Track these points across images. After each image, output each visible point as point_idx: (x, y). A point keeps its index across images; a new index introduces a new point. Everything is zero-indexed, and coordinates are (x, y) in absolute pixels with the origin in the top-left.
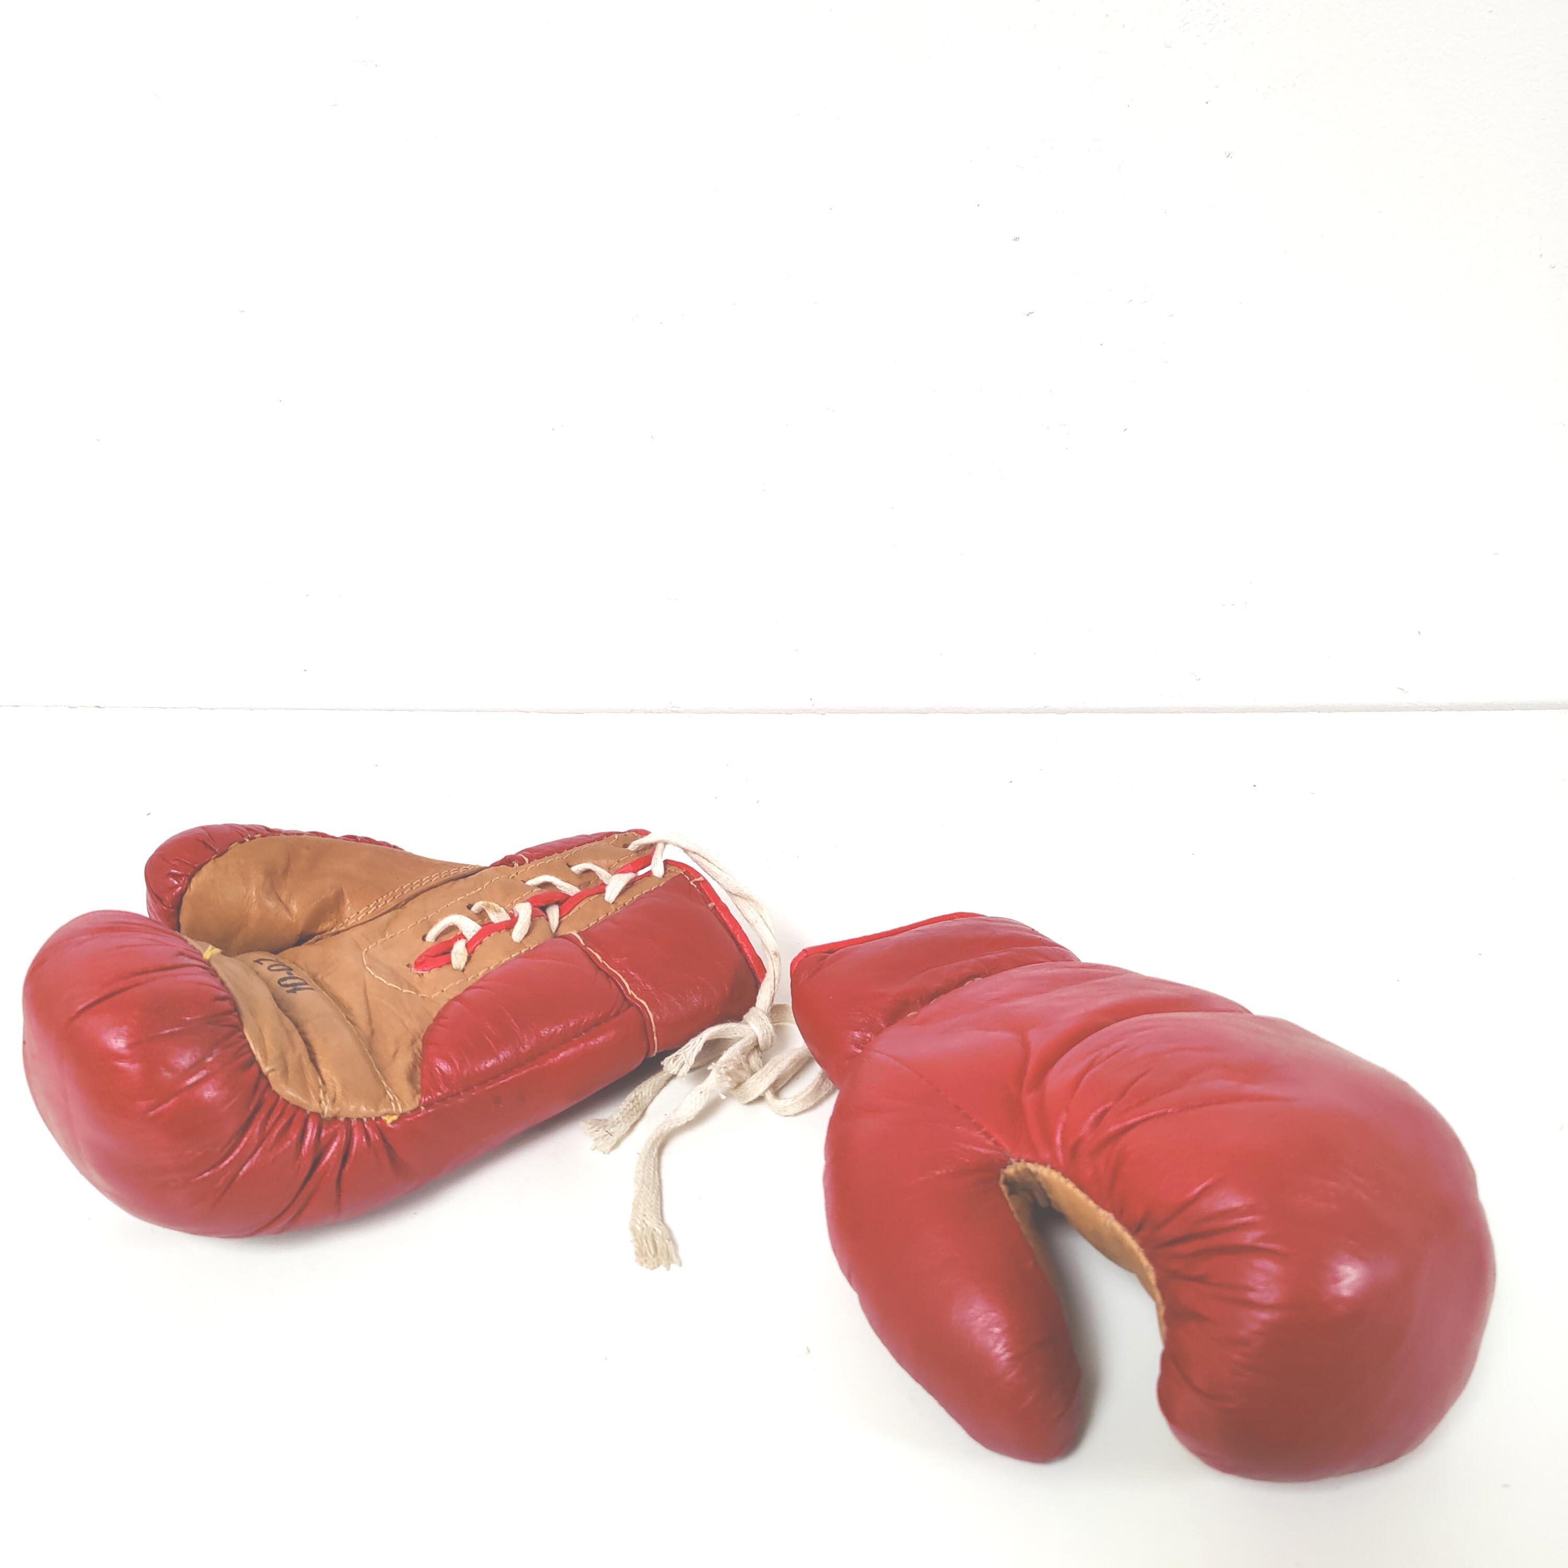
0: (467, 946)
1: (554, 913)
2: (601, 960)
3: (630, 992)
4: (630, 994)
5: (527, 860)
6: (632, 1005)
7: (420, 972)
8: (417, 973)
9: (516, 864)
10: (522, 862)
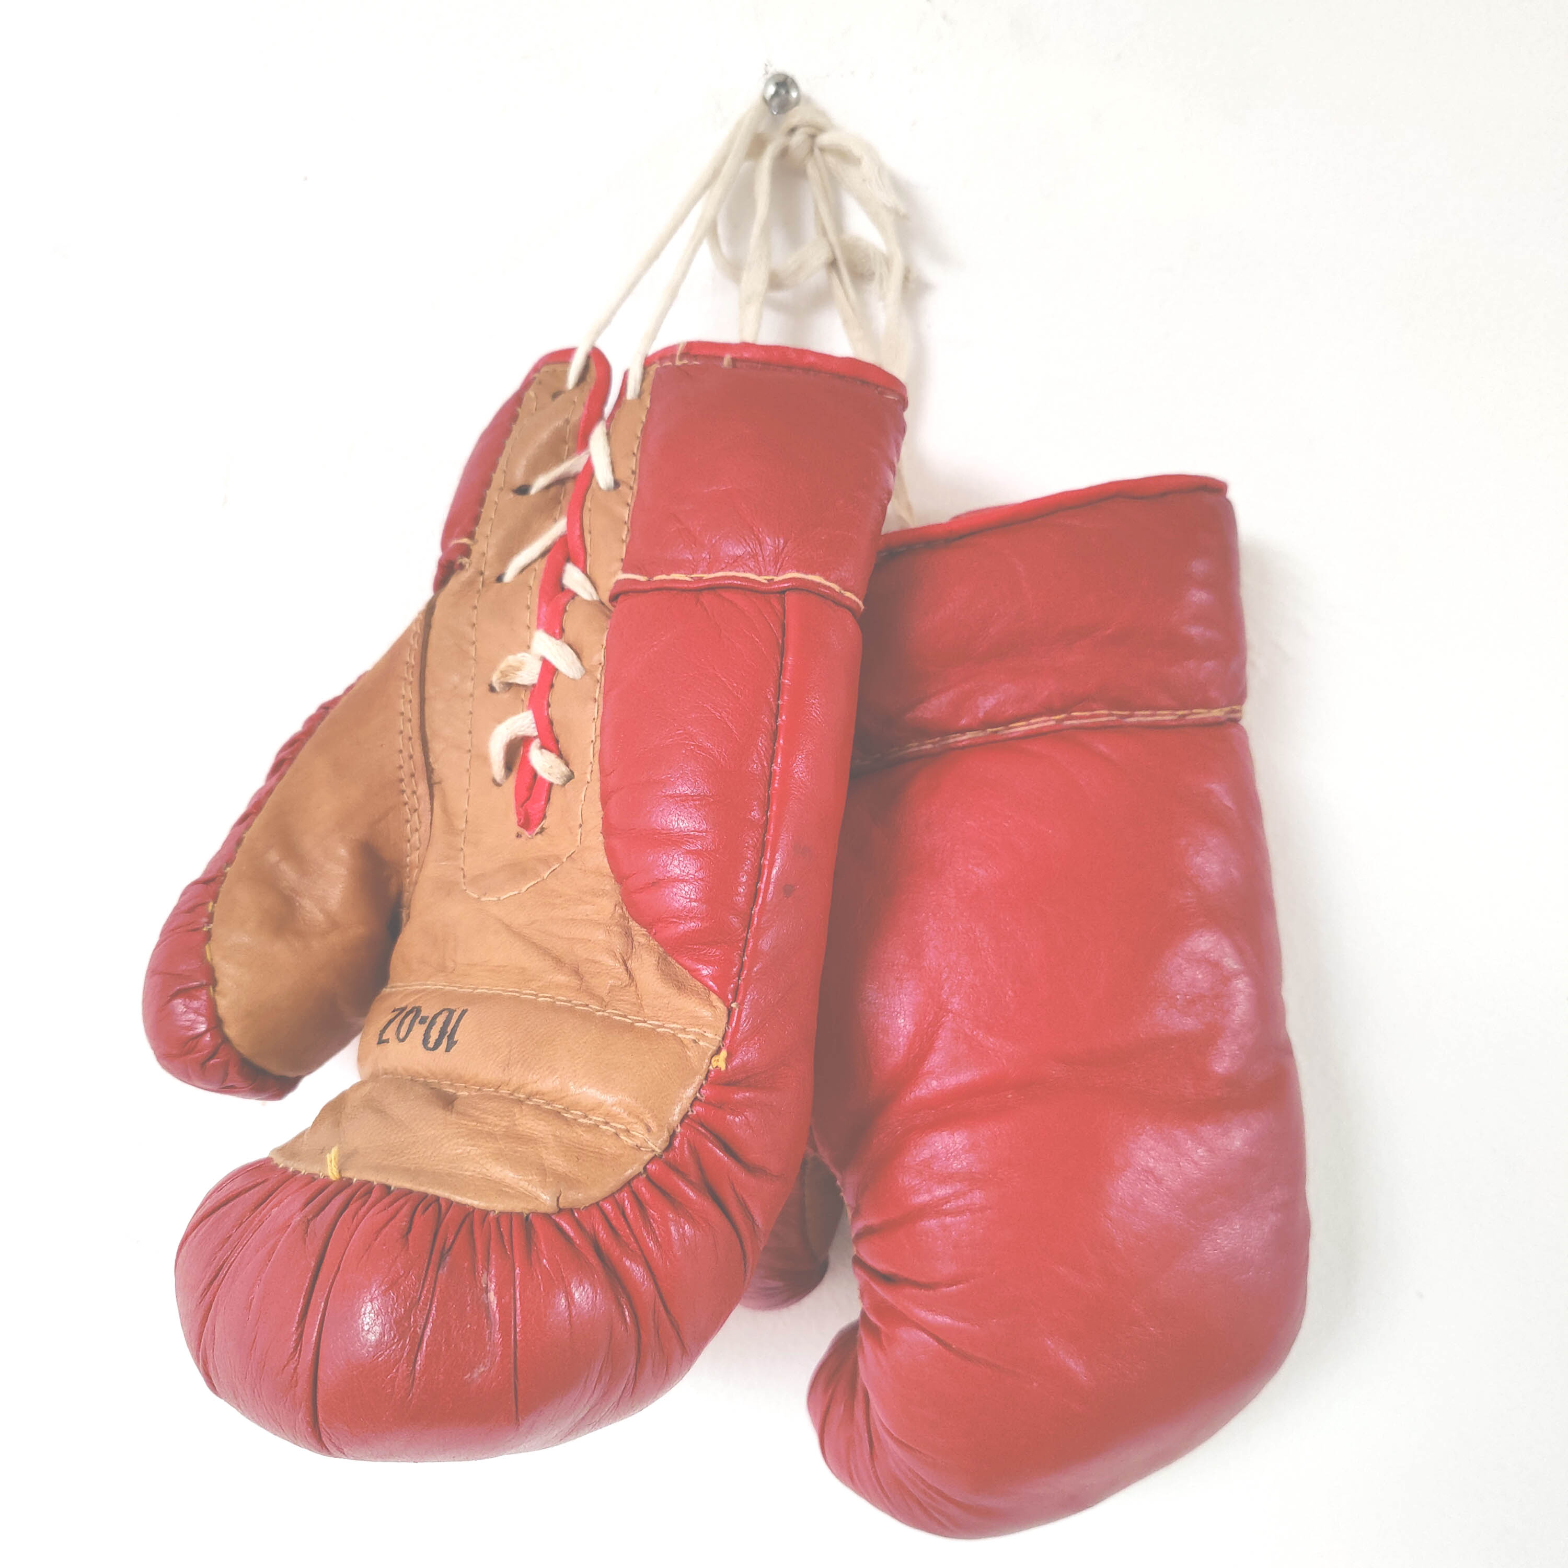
0: (543, 746)
1: (573, 577)
2: (688, 579)
3: (762, 579)
4: (766, 582)
5: (465, 540)
6: (783, 592)
7: (538, 829)
8: (537, 834)
9: (465, 560)
10: (466, 551)
